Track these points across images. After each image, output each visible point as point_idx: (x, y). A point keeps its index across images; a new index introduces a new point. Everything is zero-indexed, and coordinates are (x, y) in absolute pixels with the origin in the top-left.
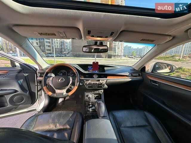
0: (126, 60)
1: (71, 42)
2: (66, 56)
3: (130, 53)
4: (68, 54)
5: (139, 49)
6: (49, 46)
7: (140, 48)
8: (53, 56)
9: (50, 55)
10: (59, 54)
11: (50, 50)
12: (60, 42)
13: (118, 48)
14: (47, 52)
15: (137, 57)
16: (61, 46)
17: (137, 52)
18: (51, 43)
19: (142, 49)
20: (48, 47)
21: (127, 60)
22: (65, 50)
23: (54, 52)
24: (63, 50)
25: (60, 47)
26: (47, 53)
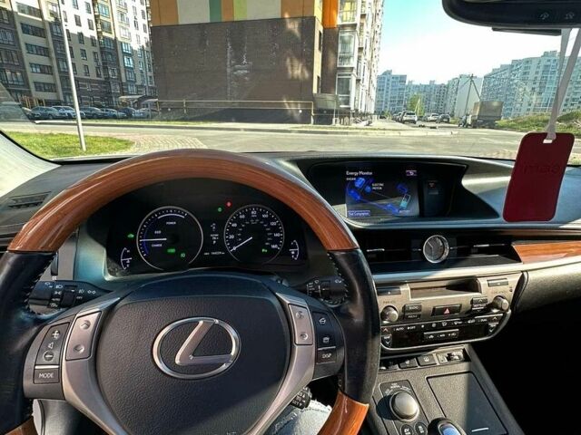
0: (391, 134)
1: (149, 49)
2: (129, 116)
3: (400, 102)
4: (138, 104)
5: (436, 86)
6: (46, 70)
7: (438, 83)
8: (70, 117)
9: (54, 110)
10: (99, 106)
11: (51, 88)
12: (97, 50)
13: (358, 81)
14: (37, 95)
15: (431, 118)
16: (105, 69)
17: (427, 101)
18: (53, 55)
19: (447, 87)
20: (43, 72)
21: (396, 133)
22: (122, 89)
23: (71, 94)
24: (115, 88)
25: (98, 75)
26: (40, 101)
